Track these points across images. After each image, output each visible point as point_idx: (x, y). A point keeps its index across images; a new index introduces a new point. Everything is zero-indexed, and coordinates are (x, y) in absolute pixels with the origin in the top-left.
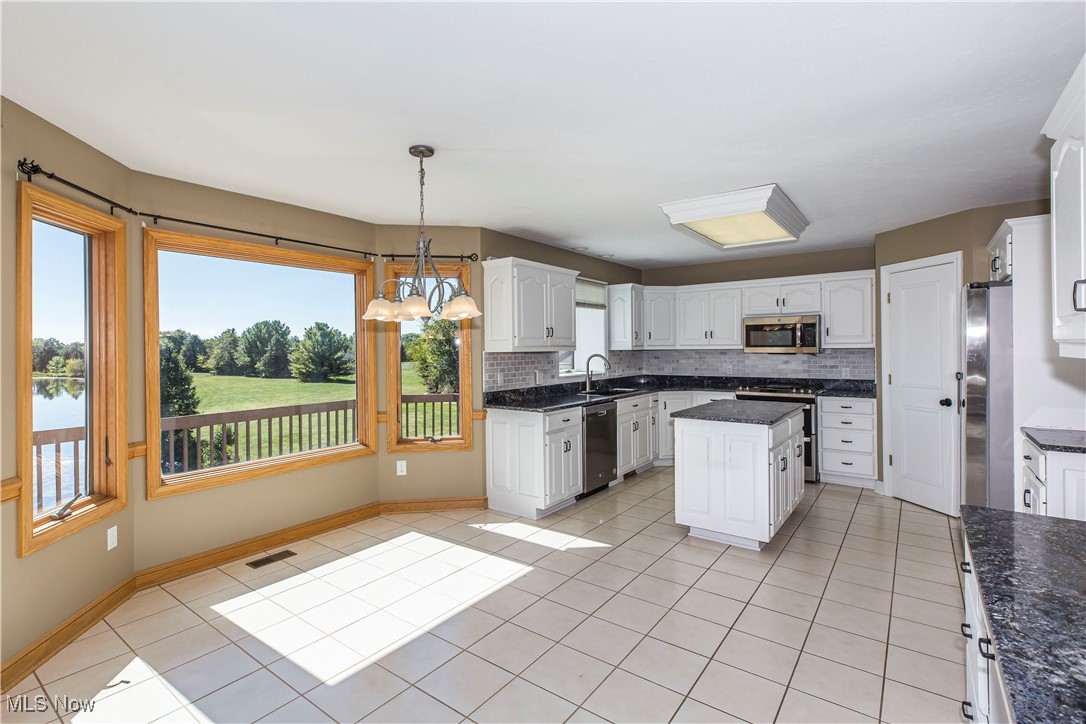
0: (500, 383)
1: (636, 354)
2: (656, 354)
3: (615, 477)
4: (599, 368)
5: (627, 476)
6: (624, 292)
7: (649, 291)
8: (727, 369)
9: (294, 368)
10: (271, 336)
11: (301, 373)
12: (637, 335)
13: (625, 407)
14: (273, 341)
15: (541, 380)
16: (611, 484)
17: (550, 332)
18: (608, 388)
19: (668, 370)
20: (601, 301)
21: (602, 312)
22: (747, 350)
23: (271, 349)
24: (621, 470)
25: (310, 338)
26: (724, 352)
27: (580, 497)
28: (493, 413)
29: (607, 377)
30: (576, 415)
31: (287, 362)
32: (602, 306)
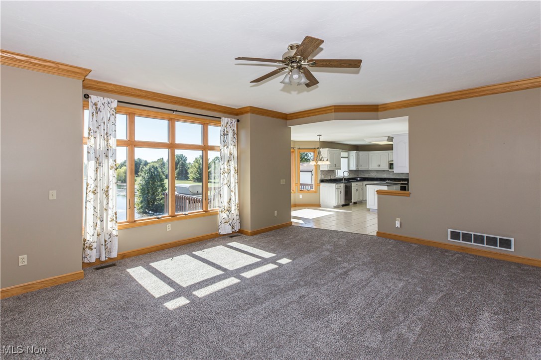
0: (323, 178)
1: (357, 171)
2: (363, 171)
3: (351, 202)
4: (346, 175)
5: (355, 203)
6: (353, 154)
7: (361, 153)
8: (385, 176)
9: (190, 176)
10: (179, 161)
11: (194, 178)
12: (357, 166)
13: (354, 184)
14: (180, 163)
15: (332, 177)
16: (350, 204)
17: (335, 165)
18: (348, 180)
19: (367, 176)
20: (347, 156)
21: (347, 159)
22: (390, 170)
23: (180, 168)
24: (353, 201)
25: (197, 162)
26: (384, 171)
27: (343, 206)
28: (322, 184)
29: (348, 177)
30: (342, 185)
31: (187, 173)
32: (347, 158)
